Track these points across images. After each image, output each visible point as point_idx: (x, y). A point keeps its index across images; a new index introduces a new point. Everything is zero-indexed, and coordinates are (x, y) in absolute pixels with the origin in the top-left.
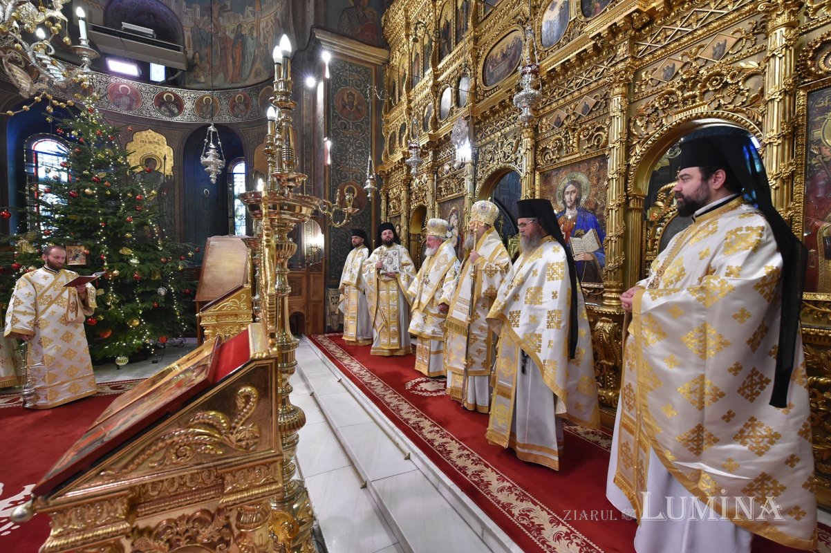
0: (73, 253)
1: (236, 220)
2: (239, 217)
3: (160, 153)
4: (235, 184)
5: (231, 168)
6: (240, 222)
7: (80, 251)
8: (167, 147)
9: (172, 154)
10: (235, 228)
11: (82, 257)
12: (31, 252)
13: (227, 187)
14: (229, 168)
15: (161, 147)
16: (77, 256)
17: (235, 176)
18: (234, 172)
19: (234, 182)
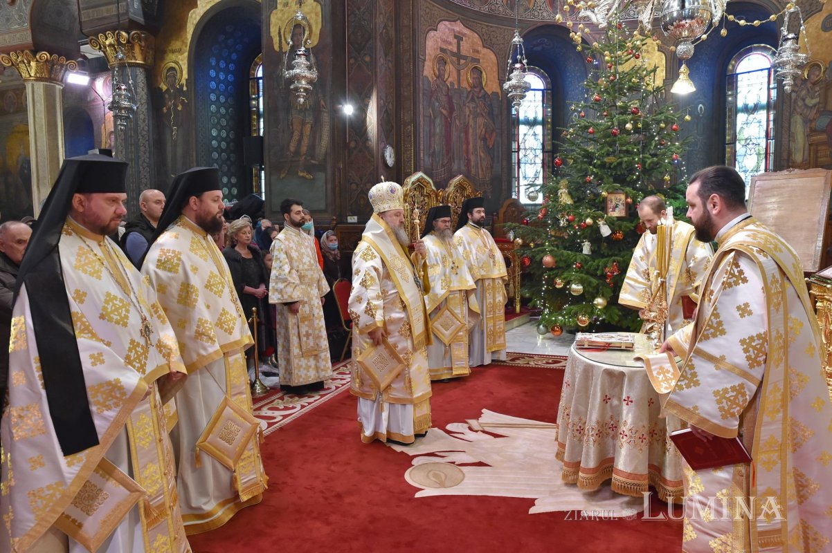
0: (614, 202)
1: (738, 146)
2: (743, 142)
3: (650, 64)
4: (739, 90)
5: (734, 66)
6: (744, 149)
7: (620, 200)
8: (658, 53)
9: (664, 62)
10: (735, 160)
11: (621, 207)
12: (569, 203)
13: (724, 96)
14: (730, 67)
15: (650, 56)
16: (616, 207)
17: (740, 77)
18: (737, 72)
19: (737, 87)
